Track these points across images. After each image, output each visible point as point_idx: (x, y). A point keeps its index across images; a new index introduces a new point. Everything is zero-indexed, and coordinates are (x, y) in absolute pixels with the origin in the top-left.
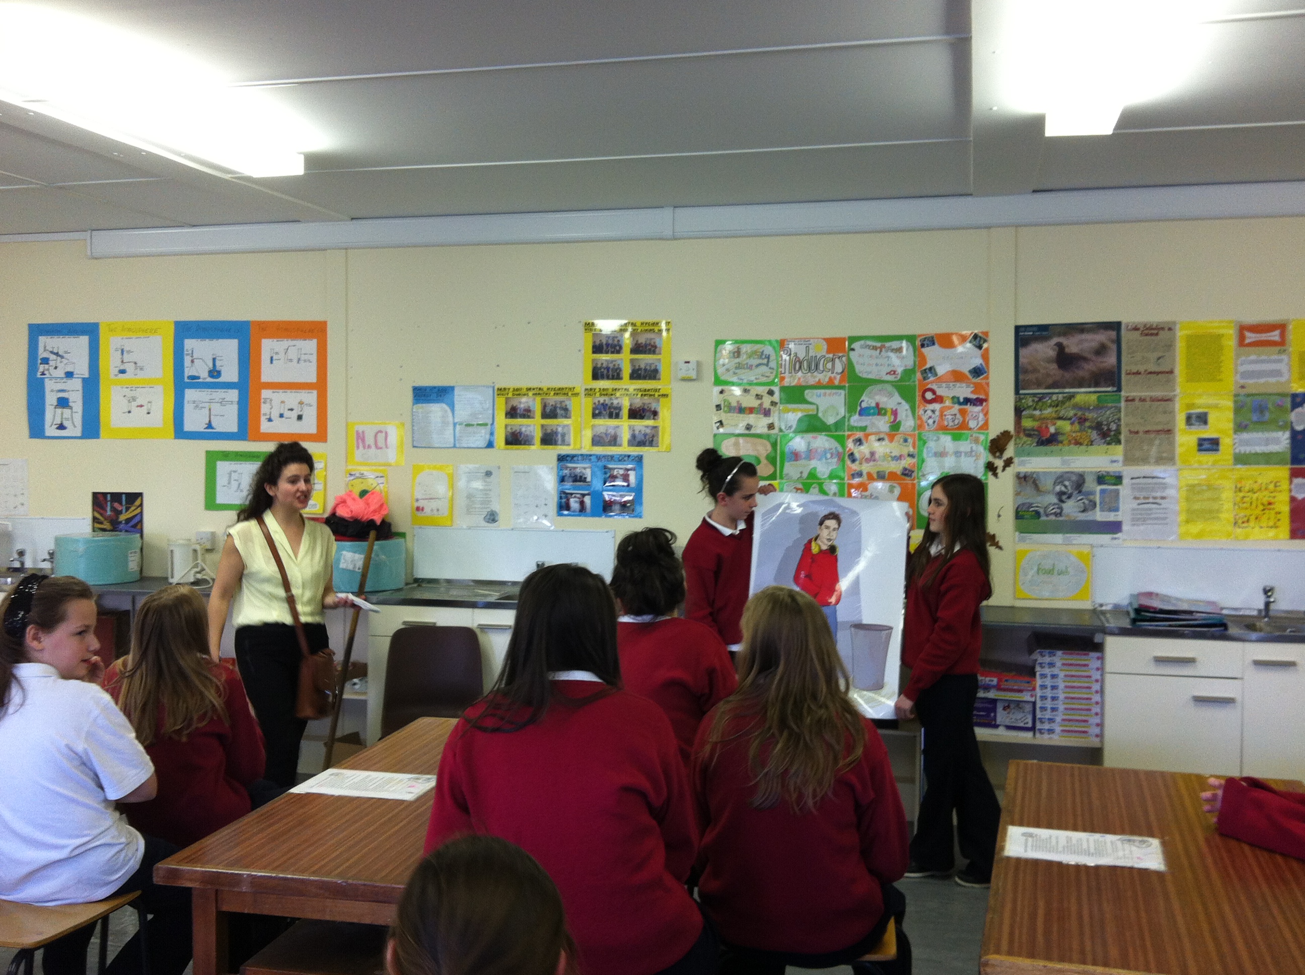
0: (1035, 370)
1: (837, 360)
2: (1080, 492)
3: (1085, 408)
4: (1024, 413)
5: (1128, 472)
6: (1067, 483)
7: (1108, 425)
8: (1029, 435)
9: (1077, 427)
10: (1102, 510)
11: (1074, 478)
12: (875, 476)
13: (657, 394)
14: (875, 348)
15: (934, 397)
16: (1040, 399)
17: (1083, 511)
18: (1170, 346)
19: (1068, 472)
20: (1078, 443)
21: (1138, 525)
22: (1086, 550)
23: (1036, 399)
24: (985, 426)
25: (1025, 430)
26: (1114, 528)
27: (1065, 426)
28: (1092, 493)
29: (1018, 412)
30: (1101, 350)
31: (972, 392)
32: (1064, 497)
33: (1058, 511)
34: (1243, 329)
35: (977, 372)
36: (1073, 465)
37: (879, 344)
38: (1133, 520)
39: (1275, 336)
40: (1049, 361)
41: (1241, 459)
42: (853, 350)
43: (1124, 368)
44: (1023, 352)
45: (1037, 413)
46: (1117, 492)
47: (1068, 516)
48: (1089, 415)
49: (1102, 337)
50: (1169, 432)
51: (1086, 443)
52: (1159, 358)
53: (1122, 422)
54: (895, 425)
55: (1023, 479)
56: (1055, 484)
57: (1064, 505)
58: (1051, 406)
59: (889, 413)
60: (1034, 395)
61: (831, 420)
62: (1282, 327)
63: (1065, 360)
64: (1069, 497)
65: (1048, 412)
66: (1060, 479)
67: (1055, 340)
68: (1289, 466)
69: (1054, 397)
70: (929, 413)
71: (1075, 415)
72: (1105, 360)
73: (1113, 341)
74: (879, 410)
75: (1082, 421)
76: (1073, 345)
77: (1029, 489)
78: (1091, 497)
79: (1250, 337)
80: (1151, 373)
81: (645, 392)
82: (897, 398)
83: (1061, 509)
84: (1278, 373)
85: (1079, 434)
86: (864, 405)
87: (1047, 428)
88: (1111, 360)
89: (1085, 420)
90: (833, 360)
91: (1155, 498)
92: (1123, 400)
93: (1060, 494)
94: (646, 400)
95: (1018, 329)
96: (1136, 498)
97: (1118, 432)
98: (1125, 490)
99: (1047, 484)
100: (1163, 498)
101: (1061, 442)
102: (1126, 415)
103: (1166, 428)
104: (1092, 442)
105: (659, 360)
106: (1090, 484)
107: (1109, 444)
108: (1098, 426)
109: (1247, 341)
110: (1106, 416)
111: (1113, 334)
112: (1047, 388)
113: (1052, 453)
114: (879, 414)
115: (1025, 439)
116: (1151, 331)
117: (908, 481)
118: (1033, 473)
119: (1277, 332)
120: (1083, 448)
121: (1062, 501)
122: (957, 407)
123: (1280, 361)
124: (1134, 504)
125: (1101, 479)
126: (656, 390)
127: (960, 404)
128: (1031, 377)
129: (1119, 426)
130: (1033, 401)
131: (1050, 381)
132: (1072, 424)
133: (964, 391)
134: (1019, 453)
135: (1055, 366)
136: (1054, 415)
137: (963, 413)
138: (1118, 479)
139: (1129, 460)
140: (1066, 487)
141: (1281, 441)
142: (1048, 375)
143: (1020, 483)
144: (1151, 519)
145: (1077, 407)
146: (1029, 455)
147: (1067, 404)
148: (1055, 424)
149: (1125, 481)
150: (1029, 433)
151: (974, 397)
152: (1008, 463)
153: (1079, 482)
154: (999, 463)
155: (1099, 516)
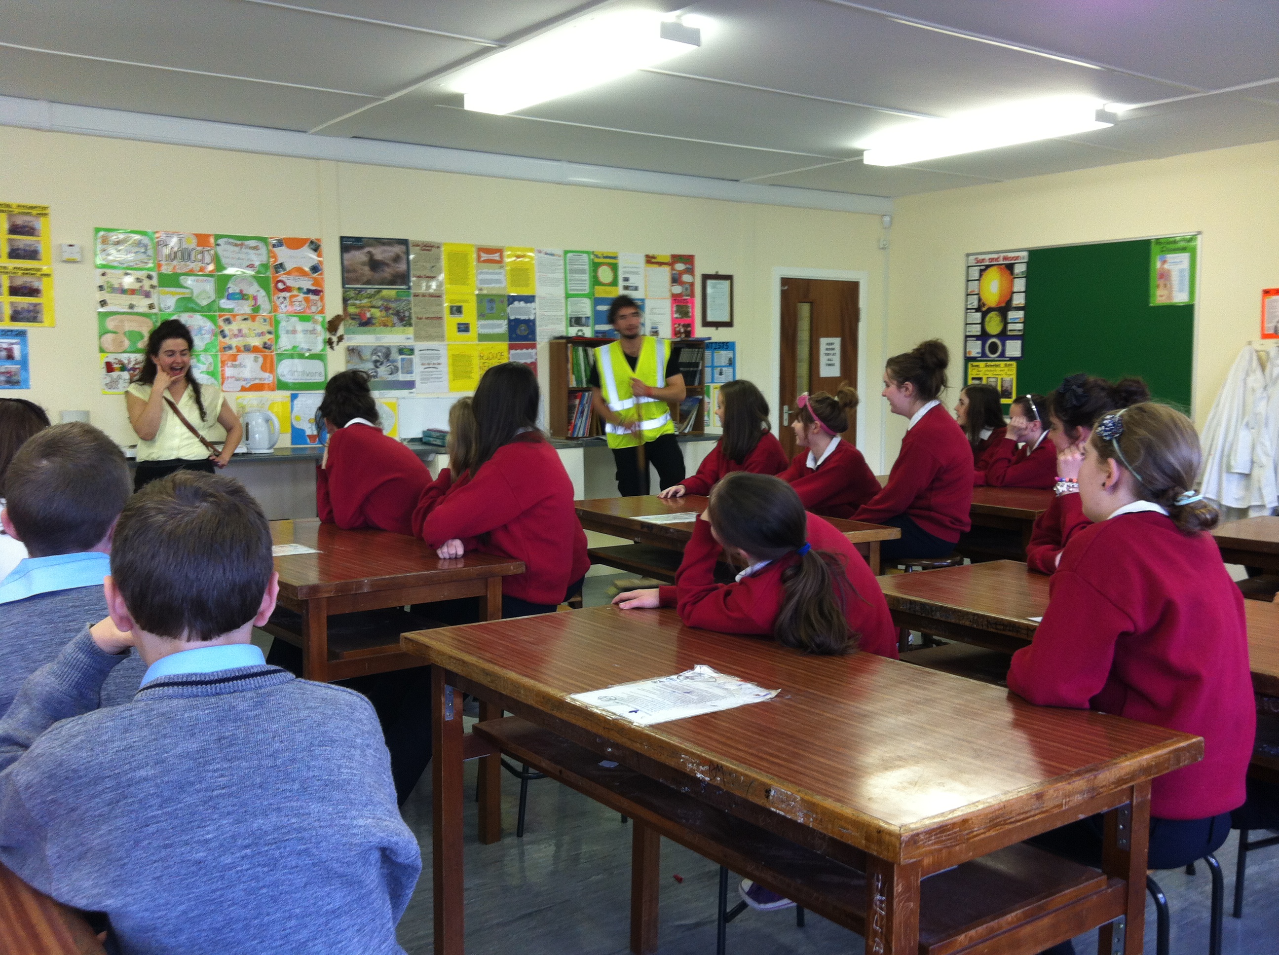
0: (354, 271)
1: (206, 254)
2: (388, 360)
3: (388, 300)
4: (349, 302)
5: (418, 346)
6: (380, 354)
7: (403, 312)
8: (353, 319)
9: (384, 313)
10: (402, 373)
11: (384, 350)
12: (242, 349)
13: (39, 273)
14: (236, 245)
15: (284, 287)
16: (360, 292)
17: (390, 374)
18: (438, 259)
19: (379, 346)
20: (385, 325)
21: (426, 383)
22: (394, 401)
23: (357, 292)
24: (322, 312)
25: (350, 315)
26: (410, 385)
27: (377, 313)
28: (395, 361)
29: (345, 300)
30: (397, 259)
31: (313, 285)
32: (378, 364)
33: (375, 374)
34: (481, 250)
35: (315, 269)
36: (383, 341)
37: (239, 242)
38: (422, 379)
39: (496, 257)
40: (364, 264)
41: (482, 338)
42: (218, 245)
43: (412, 273)
44: (347, 256)
45: (358, 302)
46: (411, 361)
47: (381, 377)
48: (392, 305)
49: (398, 249)
50: (440, 318)
51: (390, 325)
52: (433, 267)
53: (413, 311)
54: (256, 308)
55: (352, 351)
56: (372, 354)
57: (378, 370)
58: (366, 298)
59: (251, 299)
60: (355, 289)
61: (204, 303)
62: (500, 251)
63: (374, 265)
64: (381, 364)
65: (365, 301)
66: (375, 351)
67: (367, 249)
68: (507, 343)
69: (369, 291)
70: (281, 300)
71: (383, 305)
72: (400, 266)
73: (404, 253)
74: (243, 296)
75: (387, 309)
76: (379, 253)
77: (356, 359)
78: (395, 364)
79: (484, 256)
80: (427, 277)
81: (27, 272)
82: (256, 286)
83: (376, 372)
84: (498, 281)
85: (385, 319)
86: (231, 291)
87: (365, 314)
88: (402, 267)
89: (390, 309)
90: (202, 252)
91: (434, 364)
92: (412, 295)
93: (376, 362)
94: (28, 279)
95: (342, 239)
96: (423, 364)
97: (410, 318)
98: (416, 358)
99: (367, 354)
100: (439, 364)
101: (373, 324)
102: (415, 305)
103: (439, 315)
104: (395, 324)
105: (38, 242)
106: (394, 355)
107: (405, 326)
108: (397, 313)
109: (482, 259)
110: (402, 306)
111: (403, 248)
112: (363, 284)
113: (368, 332)
114: (243, 299)
115: (351, 321)
116: (427, 247)
117: (267, 352)
118: (358, 346)
119: (498, 254)
120: (389, 328)
121: (377, 367)
122: (302, 296)
123: (500, 273)
124: (421, 368)
125: (401, 351)
126: (38, 270)
127: (305, 293)
128: (351, 275)
129: (410, 313)
130: (355, 294)
131: (365, 279)
132: (381, 311)
133: (307, 284)
134: (347, 331)
135: (367, 269)
136: (369, 304)
137: (307, 300)
138: (411, 351)
139: (418, 337)
140: (379, 356)
141: (502, 327)
142: (363, 275)
143: (350, 354)
144: (432, 378)
145: (383, 299)
146: (354, 333)
147: (377, 297)
148: (370, 311)
149: (416, 352)
150: (353, 317)
151: (314, 288)
152: (340, 339)
153: (387, 353)
154: (335, 339)
155: (401, 377)
